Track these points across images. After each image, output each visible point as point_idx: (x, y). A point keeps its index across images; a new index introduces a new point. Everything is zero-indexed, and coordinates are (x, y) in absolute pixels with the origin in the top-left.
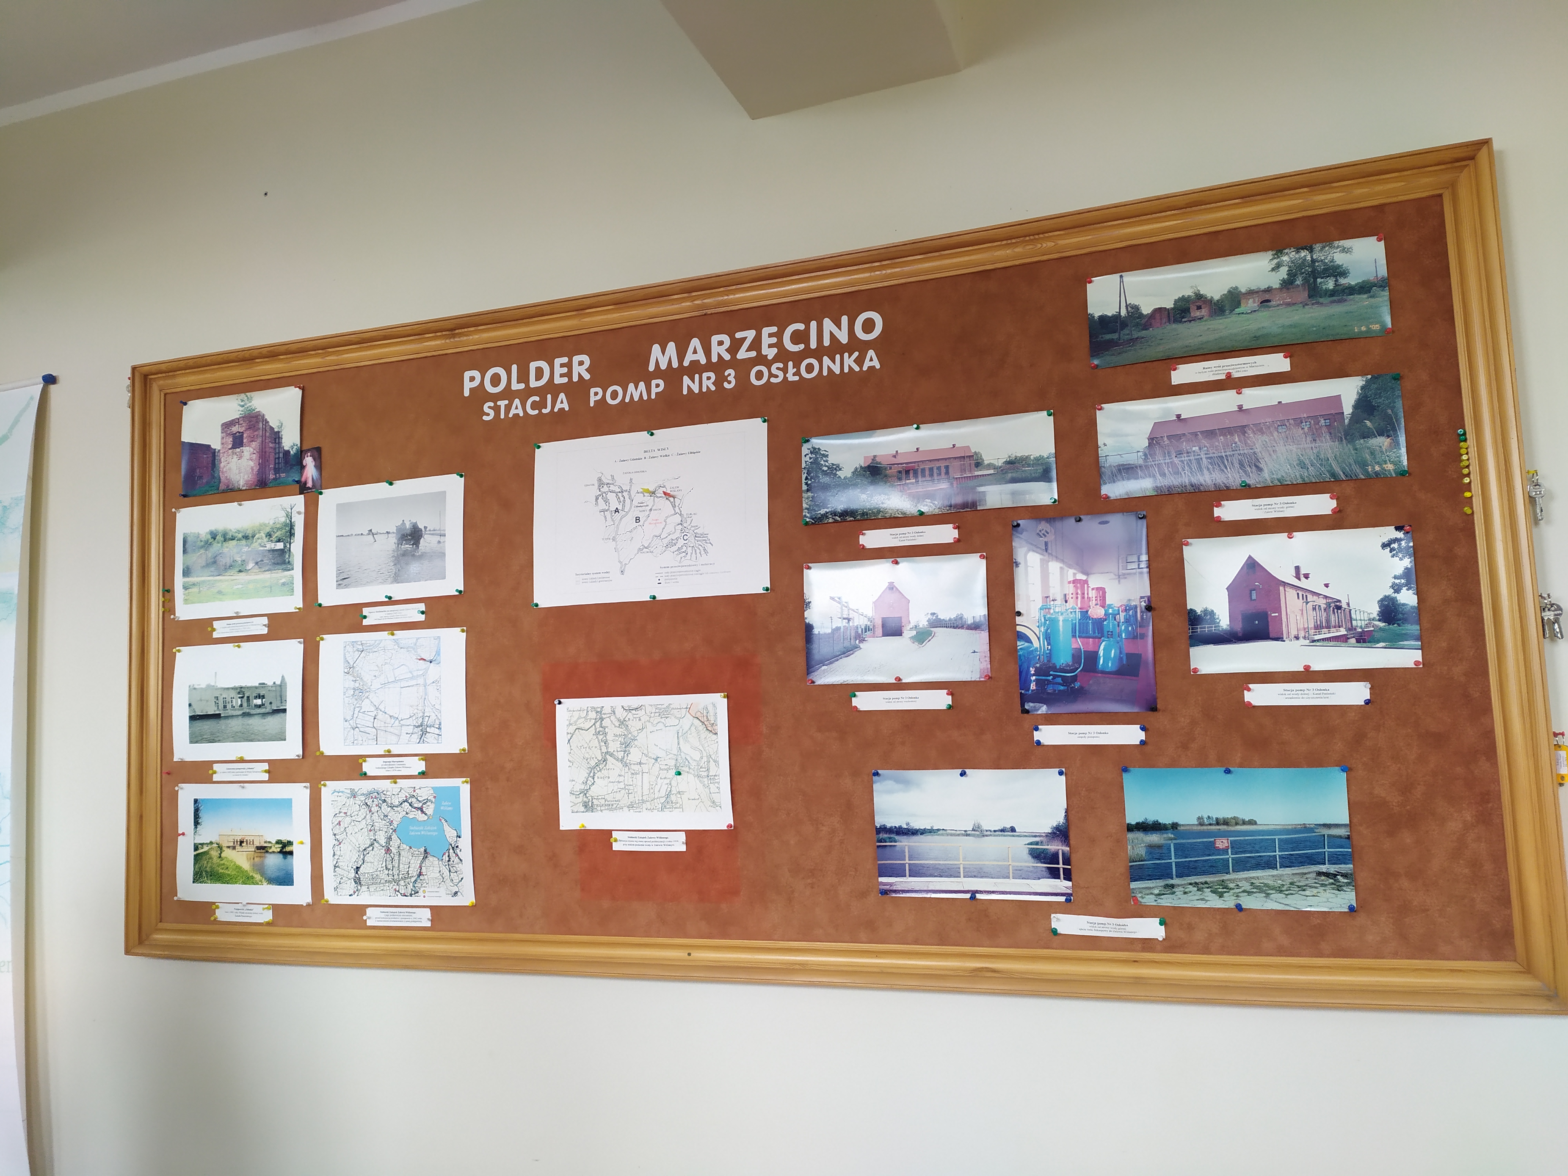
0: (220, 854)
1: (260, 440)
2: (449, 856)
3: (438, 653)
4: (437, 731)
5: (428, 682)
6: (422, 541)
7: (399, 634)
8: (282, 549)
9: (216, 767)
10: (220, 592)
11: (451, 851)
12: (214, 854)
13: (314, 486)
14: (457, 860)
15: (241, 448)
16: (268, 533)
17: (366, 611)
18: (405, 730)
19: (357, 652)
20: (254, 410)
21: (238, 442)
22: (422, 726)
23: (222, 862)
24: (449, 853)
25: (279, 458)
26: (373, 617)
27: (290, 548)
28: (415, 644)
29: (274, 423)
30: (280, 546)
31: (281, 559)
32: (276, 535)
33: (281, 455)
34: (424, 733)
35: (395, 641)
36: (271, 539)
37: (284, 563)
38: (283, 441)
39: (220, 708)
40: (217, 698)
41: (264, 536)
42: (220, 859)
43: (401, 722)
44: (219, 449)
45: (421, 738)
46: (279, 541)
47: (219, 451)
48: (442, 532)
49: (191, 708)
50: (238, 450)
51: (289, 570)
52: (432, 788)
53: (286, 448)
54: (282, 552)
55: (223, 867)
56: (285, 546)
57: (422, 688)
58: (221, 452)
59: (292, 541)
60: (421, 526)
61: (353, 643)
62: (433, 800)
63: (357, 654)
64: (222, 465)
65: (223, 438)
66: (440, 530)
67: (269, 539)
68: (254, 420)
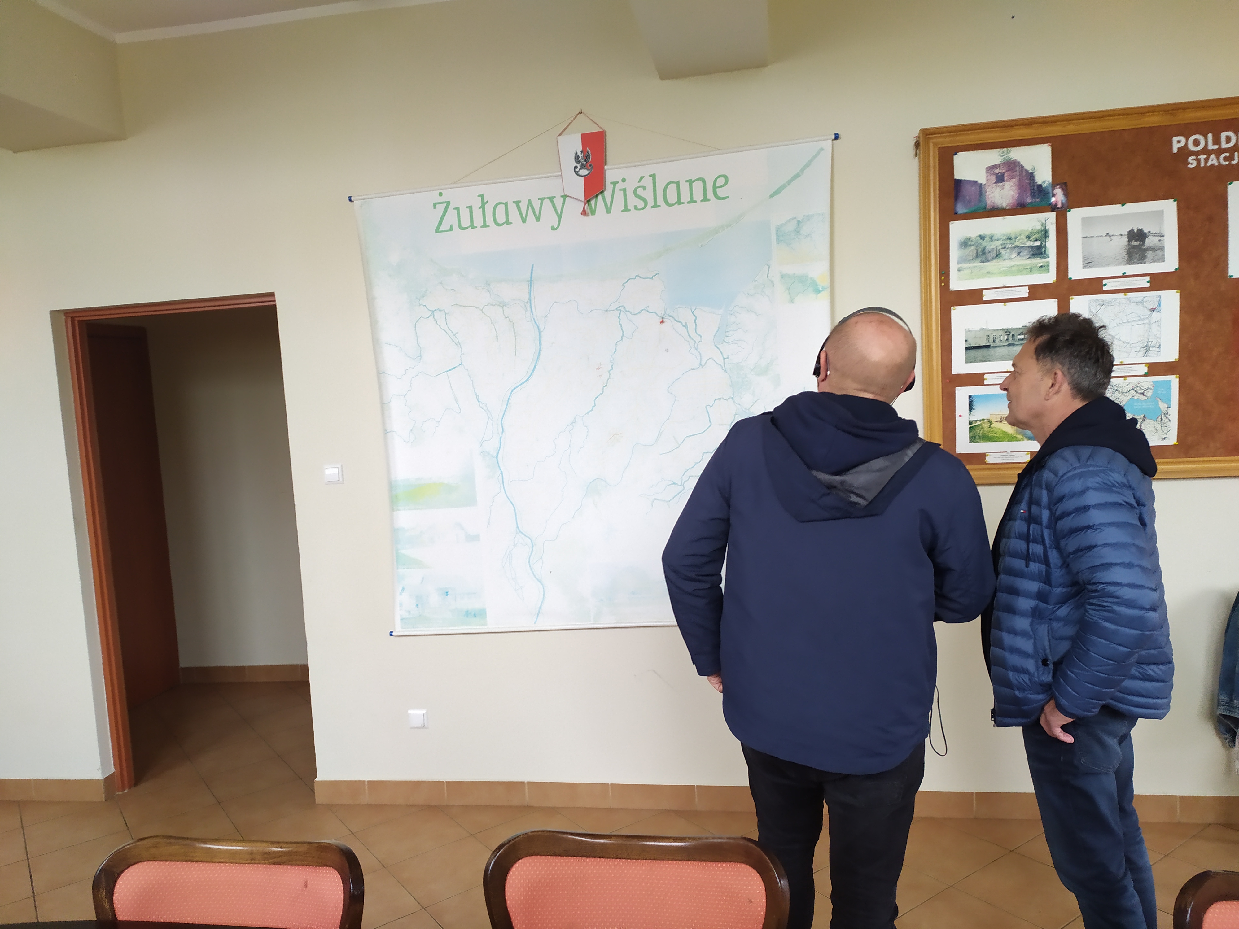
0: (990, 425)
1: (1018, 178)
2: (1161, 418)
3: (1159, 305)
4: (1158, 350)
5: (1152, 322)
6: (1147, 240)
7: (1130, 295)
8: (1039, 246)
9: (986, 376)
10: (988, 273)
11: (1163, 415)
12: (986, 426)
13: (1062, 207)
14: (1167, 420)
15: (1003, 183)
16: (1027, 236)
17: (1105, 282)
18: (1134, 349)
19: (1098, 306)
20: (1012, 159)
21: (1000, 179)
22: (1146, 346)
23: (992, 430)
24: (1161, 416)
25: (1034, 189)
26: (1110, 285)
27: (1045, 244)
28: (1143, 300)
29: (1028, 167)
30: (1038, 243)
31: (1039, 252)
32: (1034, 237)
33: (1036, 187)
34: (1147, 351)
35: (1128, 299)
36: (1030, 239)
37: (1041, 253)
38: (1036, 178)
39: (990, 341)
40: (989, 336)
41: (1024, 238)
42: (990, 428)
43: (1132, 345)
44: (985, 183)
45: (1145, 354)
46: (1036, 240)
47: (985, 185)
48: (1162, 235)
49: (967, 342)
50: (1000, 184)
51: (1046, 258)
52: (1152, 381)
53: (1039, 183)
54: (1039, 247)
55: (992, 432)
56: (1042, 244)
57: (1147, 326)
58: (986, 185)
59: (1047, 240)
60: (1146, 231)
61: (1096, 301)
62: (1153, 388)
63: (1098, 307)
64: (987, 193)
65: (987, 177)
66: (1159, 233)
67: (1028, 239)
68: (1012, 166)
